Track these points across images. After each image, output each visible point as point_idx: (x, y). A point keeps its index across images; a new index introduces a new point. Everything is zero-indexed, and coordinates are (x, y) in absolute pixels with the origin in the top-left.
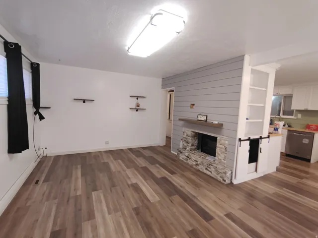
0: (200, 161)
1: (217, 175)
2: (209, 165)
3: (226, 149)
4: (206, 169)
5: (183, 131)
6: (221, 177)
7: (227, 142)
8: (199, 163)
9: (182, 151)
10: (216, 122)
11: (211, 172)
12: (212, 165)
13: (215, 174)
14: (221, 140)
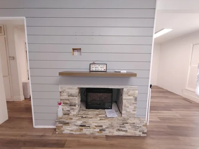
0: (105, 124)
1: (135, 131)
2: (123, 124)
3: (136, 99)
4: (119, 130)
5: (60, 90)
6: (140, 131)
7: (137, 92)
8: (104, 127)
9: (67, 121)
10: (125, 72)
11: (126, 131)
12: (127, 123)
13: (132, 131)
14: (128, 91)
